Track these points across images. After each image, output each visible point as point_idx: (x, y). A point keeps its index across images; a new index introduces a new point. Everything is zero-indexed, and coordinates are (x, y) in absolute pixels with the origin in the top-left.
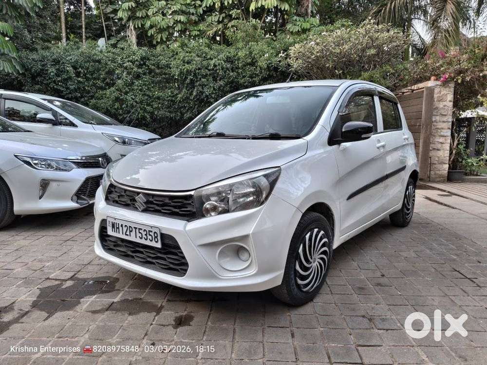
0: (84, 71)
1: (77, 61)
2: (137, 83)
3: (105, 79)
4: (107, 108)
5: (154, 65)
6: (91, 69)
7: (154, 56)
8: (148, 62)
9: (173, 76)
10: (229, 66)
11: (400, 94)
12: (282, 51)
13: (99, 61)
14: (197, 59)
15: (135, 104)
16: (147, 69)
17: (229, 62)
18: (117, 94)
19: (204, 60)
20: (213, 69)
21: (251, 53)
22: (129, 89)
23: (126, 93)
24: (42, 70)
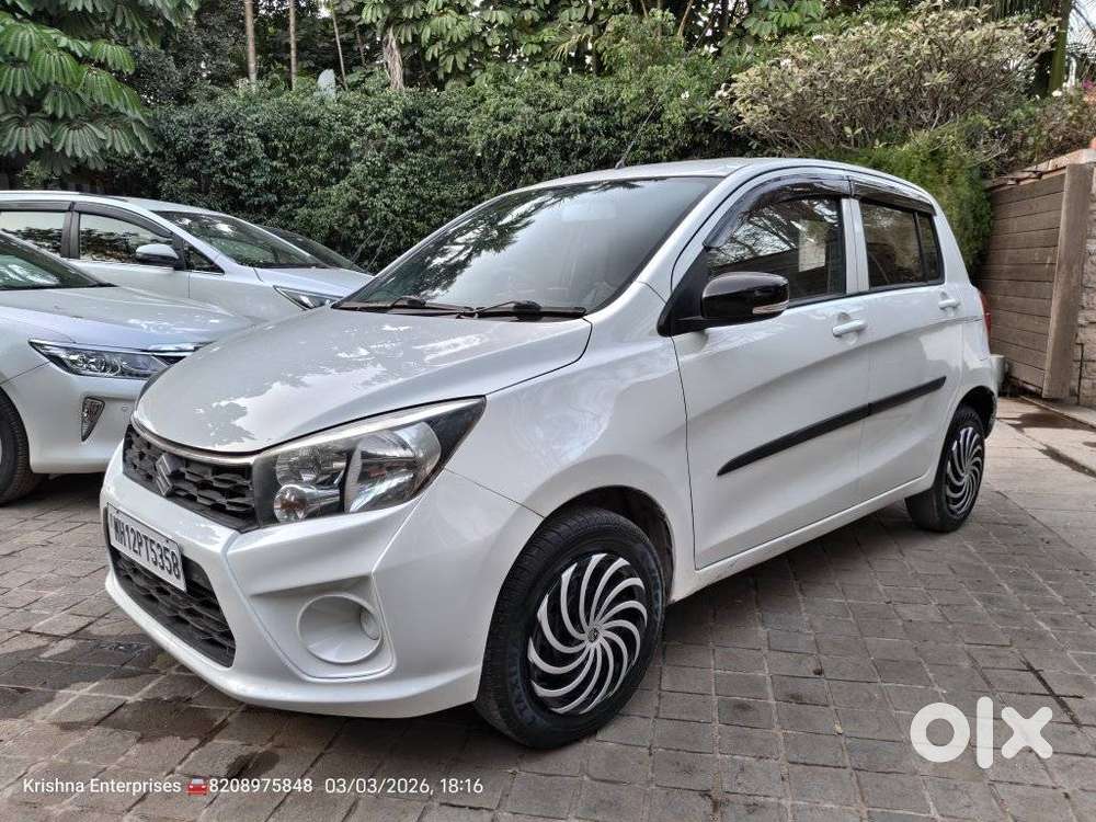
0: (284, 147)
1: (268, 124)
2: (395, 169)
3: (327, 162)
4: (331, 228)
5: (431, 127)
6: (298, 140)
7: (433, 107)
8: (419, 120)
9: (473, 152)
10: (598, 123)
11: (1011, 182)
12: (723, 85)
13: (315, 123)
14: (527, 109)
15: (391, 216)
16: (417, 138)
17: (601, 113)
18: (352, 195)
19: (542, 113)
20: (561, 133)
21: (650, 91)
22: (380, 183)
23: (373, 192)
24: (198, 145)
